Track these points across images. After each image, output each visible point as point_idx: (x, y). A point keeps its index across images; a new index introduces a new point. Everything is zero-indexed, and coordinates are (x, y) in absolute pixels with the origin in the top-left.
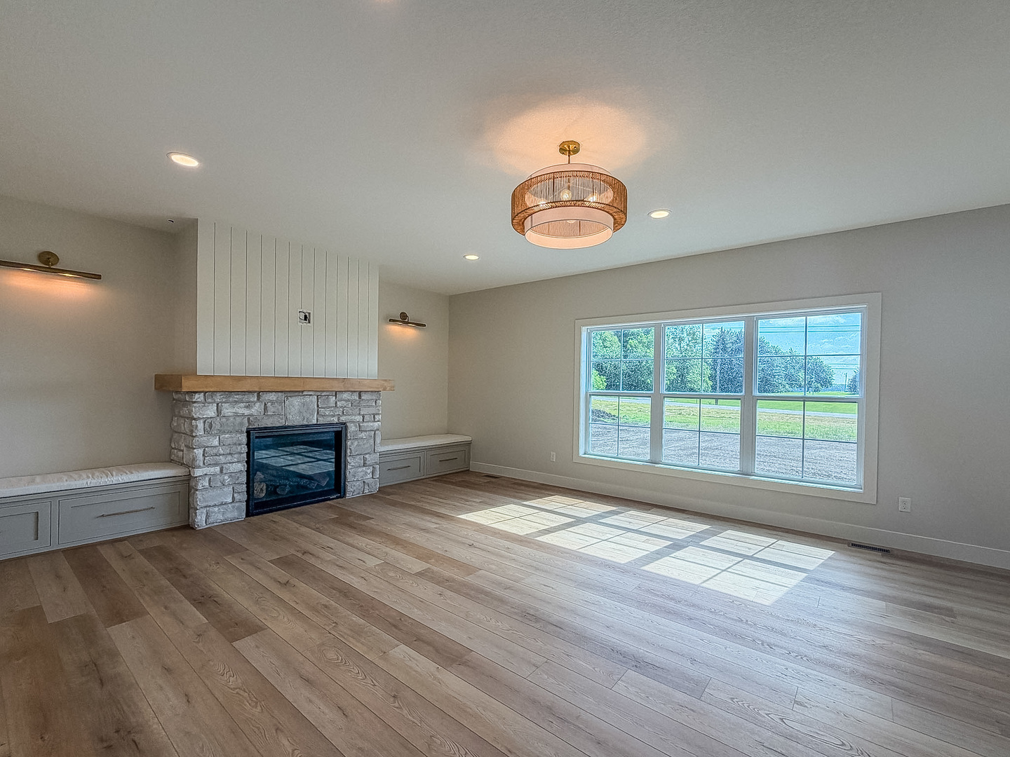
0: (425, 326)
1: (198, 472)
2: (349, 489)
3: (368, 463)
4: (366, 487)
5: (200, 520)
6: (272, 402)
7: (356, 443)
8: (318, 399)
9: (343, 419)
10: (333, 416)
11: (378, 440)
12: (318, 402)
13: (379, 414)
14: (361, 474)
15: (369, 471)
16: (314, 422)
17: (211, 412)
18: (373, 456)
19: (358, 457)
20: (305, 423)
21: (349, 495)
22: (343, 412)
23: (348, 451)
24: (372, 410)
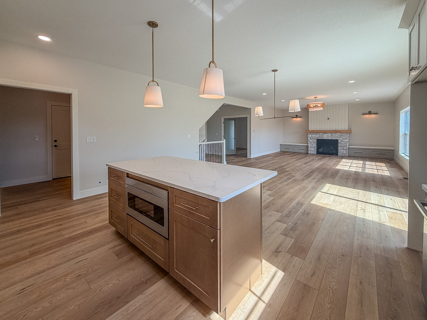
0: (378, 113)
1: (309, 145)
4: (344, 154)
5: (309, 152)
6: (321, 135)
7: (341, 144)
10: (335, 138)
11: (347, 144)
12: (331, 135)
13: (348, 138)
14: (342, 151)
15: (345, 151)
16: (330, 139)
17: (310, 136)
18: (346, 148)
19: (342, 147)
23: (339, 146)
24: (345, 137)
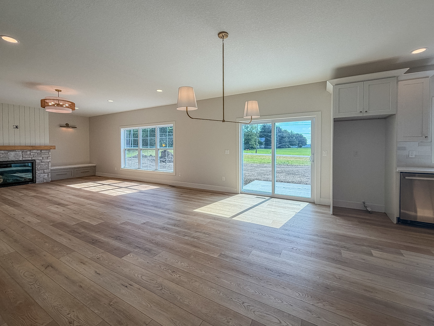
0: (76, 128)
2: (37, 180)
3: (45, 172)
4: (45, 180)
6: (3, 153)
7: (40, 166)
8: (22, 152)
9: (33, 158)
13: (50, 157)
14: (43, 176)
15: (46, 175)
16: (21, 159)
18: (47, 170)
20: (17, 160)
21: (37, 183)
22: (34, 156)
23: (37, 168)
24: (47, 156)
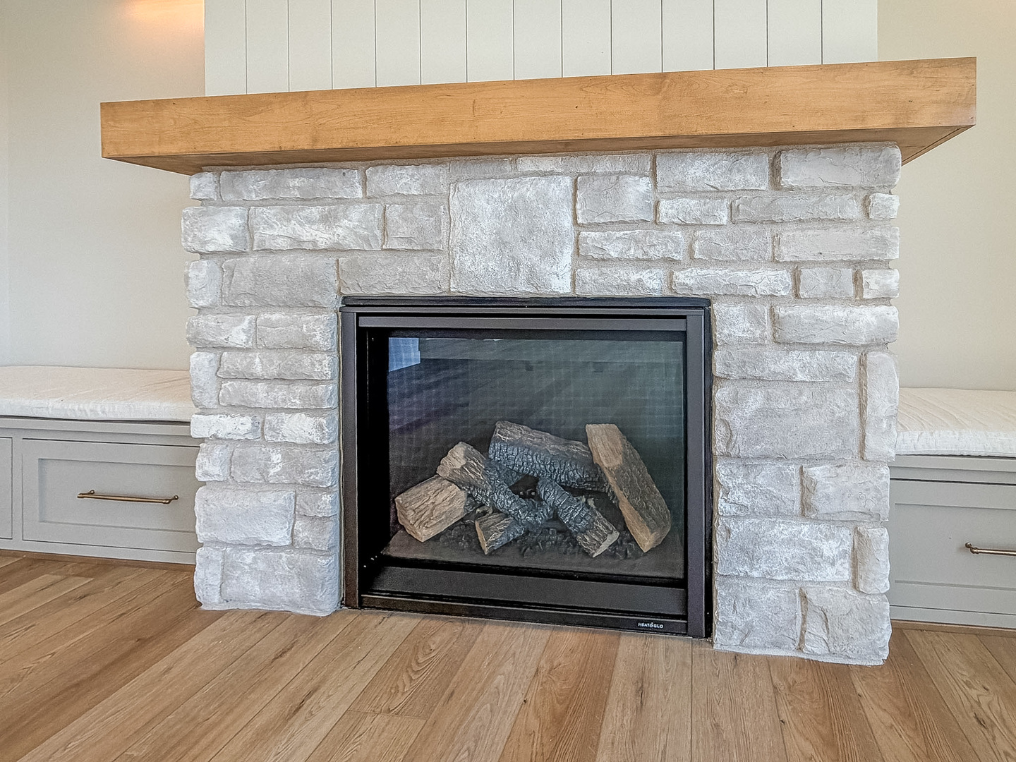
1: (201, 427)
2: (725, 610)
3: (823, 507)
4: (815, 628)
6: (408, 200)
7: (760, 399)
8: (576, 189)
9: (689, 281)
10: (646, 263)
11: (882, 400)
12: (575, 201)
13: (884, 264)
14: (787, 554)
15: (830, 548)
16: (561, 286)
19: (769, 469)
20: (525, 288)
21: (724, 640)
22: (691, 250)
23: (719, 432)
